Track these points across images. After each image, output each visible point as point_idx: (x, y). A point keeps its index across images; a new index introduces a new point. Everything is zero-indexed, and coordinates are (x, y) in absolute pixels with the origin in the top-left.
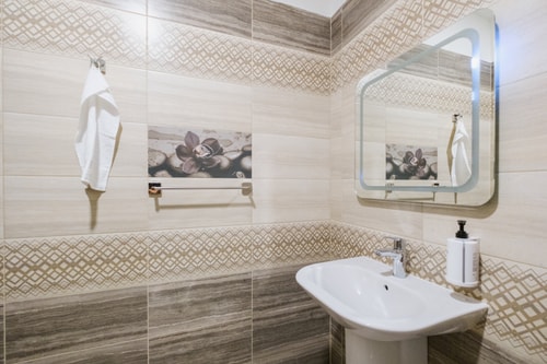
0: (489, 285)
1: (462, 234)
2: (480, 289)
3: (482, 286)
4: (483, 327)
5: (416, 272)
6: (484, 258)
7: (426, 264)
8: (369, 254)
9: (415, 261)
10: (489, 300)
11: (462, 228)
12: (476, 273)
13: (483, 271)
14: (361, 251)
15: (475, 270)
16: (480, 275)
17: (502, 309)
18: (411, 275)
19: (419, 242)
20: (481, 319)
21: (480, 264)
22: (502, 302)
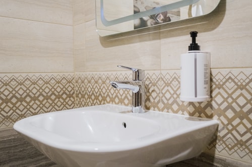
0: (219, 99)
1: (194, 47)
2: (211, 107)
3: (213, 103)
4: (215, 146)
5: (156, 106)
6: (214, 72)
7: (164, 95)
8: (112, 100)
9: (154, 95)
10: (219, 116)
11: (194, 40)
12: (208, 86)
13: (214, 86)
14: (104, 99)
15: (206, 83)
16: (211, 92)
17: (230, 121)
18: (151, 111)
19: (158, 73)
20: (212, 138)
21: (211, 80)
22: (230, 114)
